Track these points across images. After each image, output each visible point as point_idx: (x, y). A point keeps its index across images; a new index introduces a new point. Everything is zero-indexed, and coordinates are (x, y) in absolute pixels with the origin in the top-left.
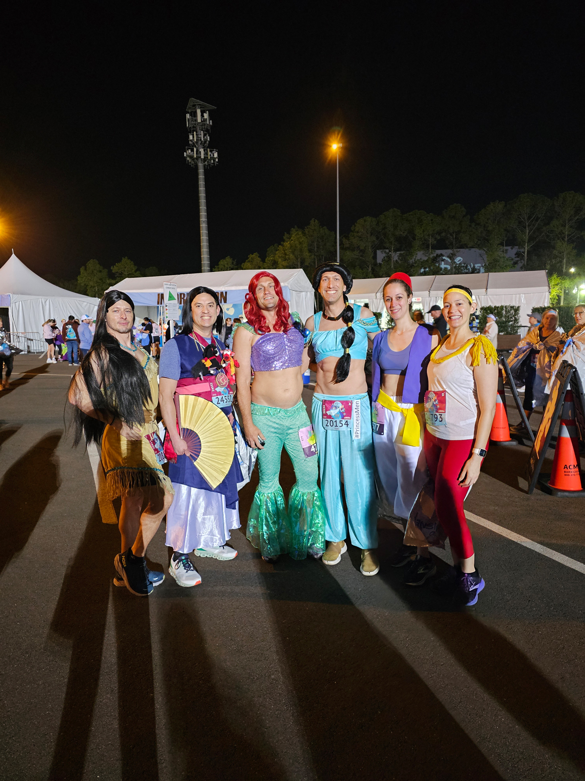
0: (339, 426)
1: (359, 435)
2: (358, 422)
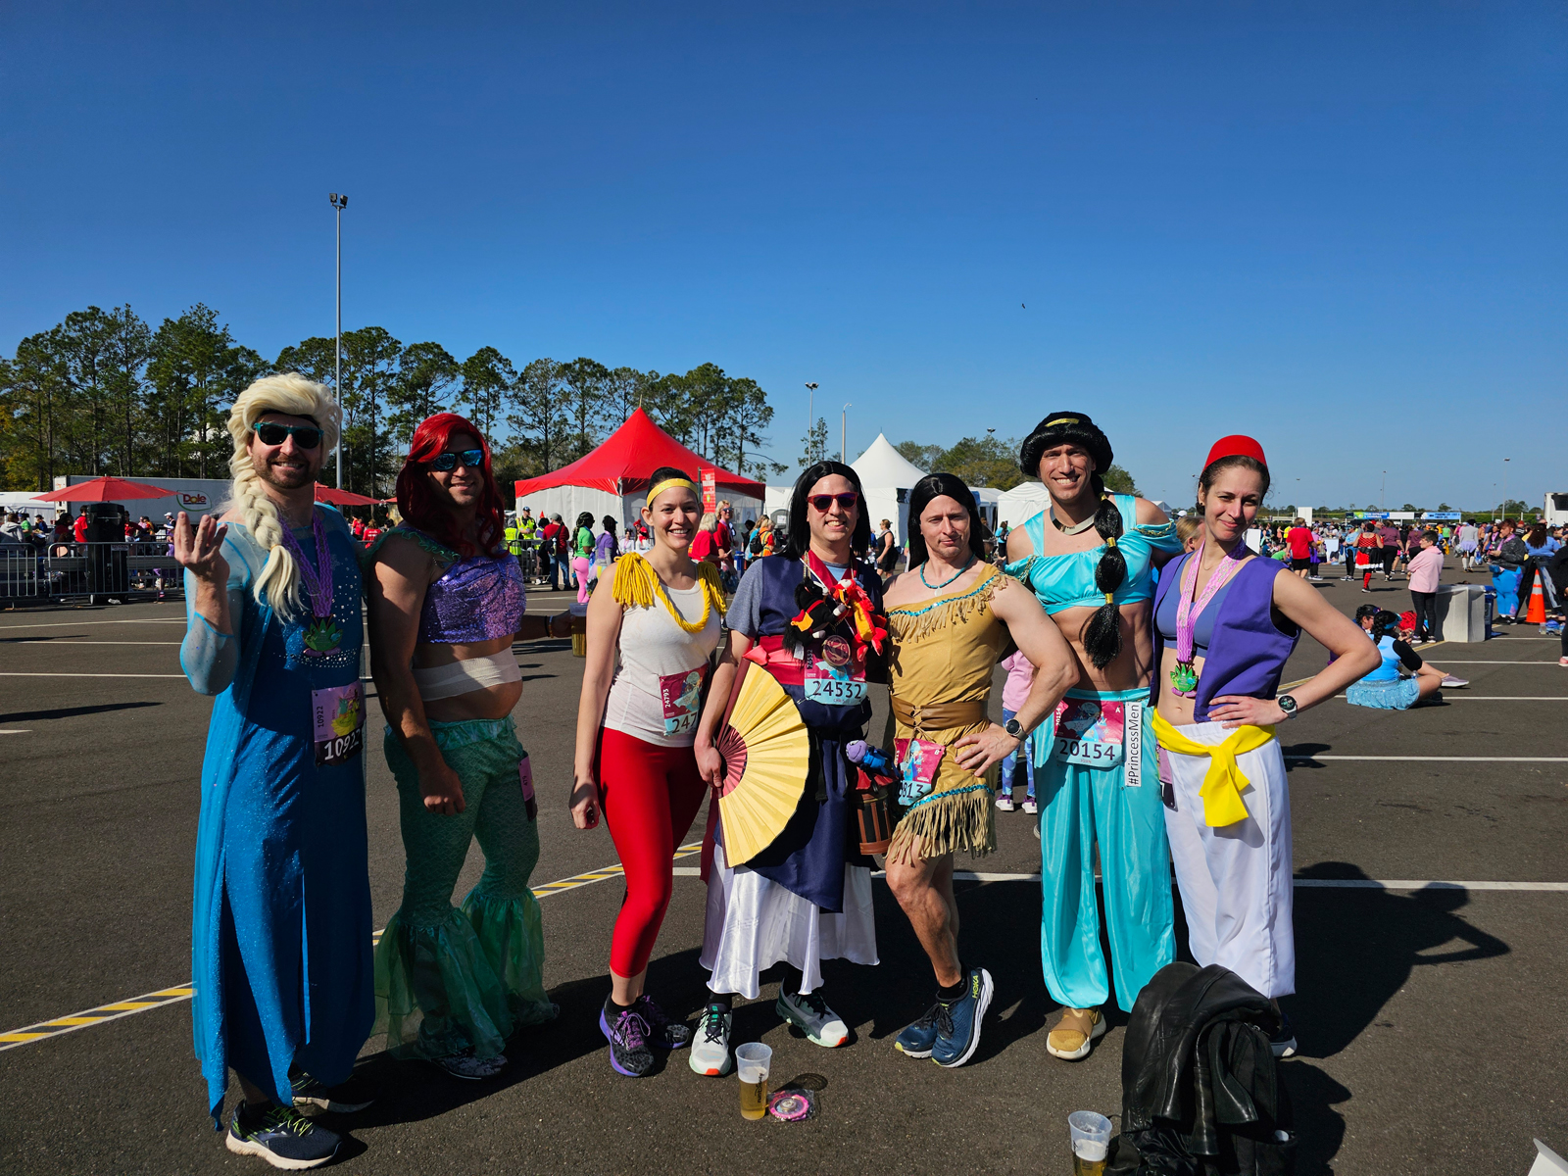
0: (1092, 757)
1: (1139, 779)
2: (1135, 751)
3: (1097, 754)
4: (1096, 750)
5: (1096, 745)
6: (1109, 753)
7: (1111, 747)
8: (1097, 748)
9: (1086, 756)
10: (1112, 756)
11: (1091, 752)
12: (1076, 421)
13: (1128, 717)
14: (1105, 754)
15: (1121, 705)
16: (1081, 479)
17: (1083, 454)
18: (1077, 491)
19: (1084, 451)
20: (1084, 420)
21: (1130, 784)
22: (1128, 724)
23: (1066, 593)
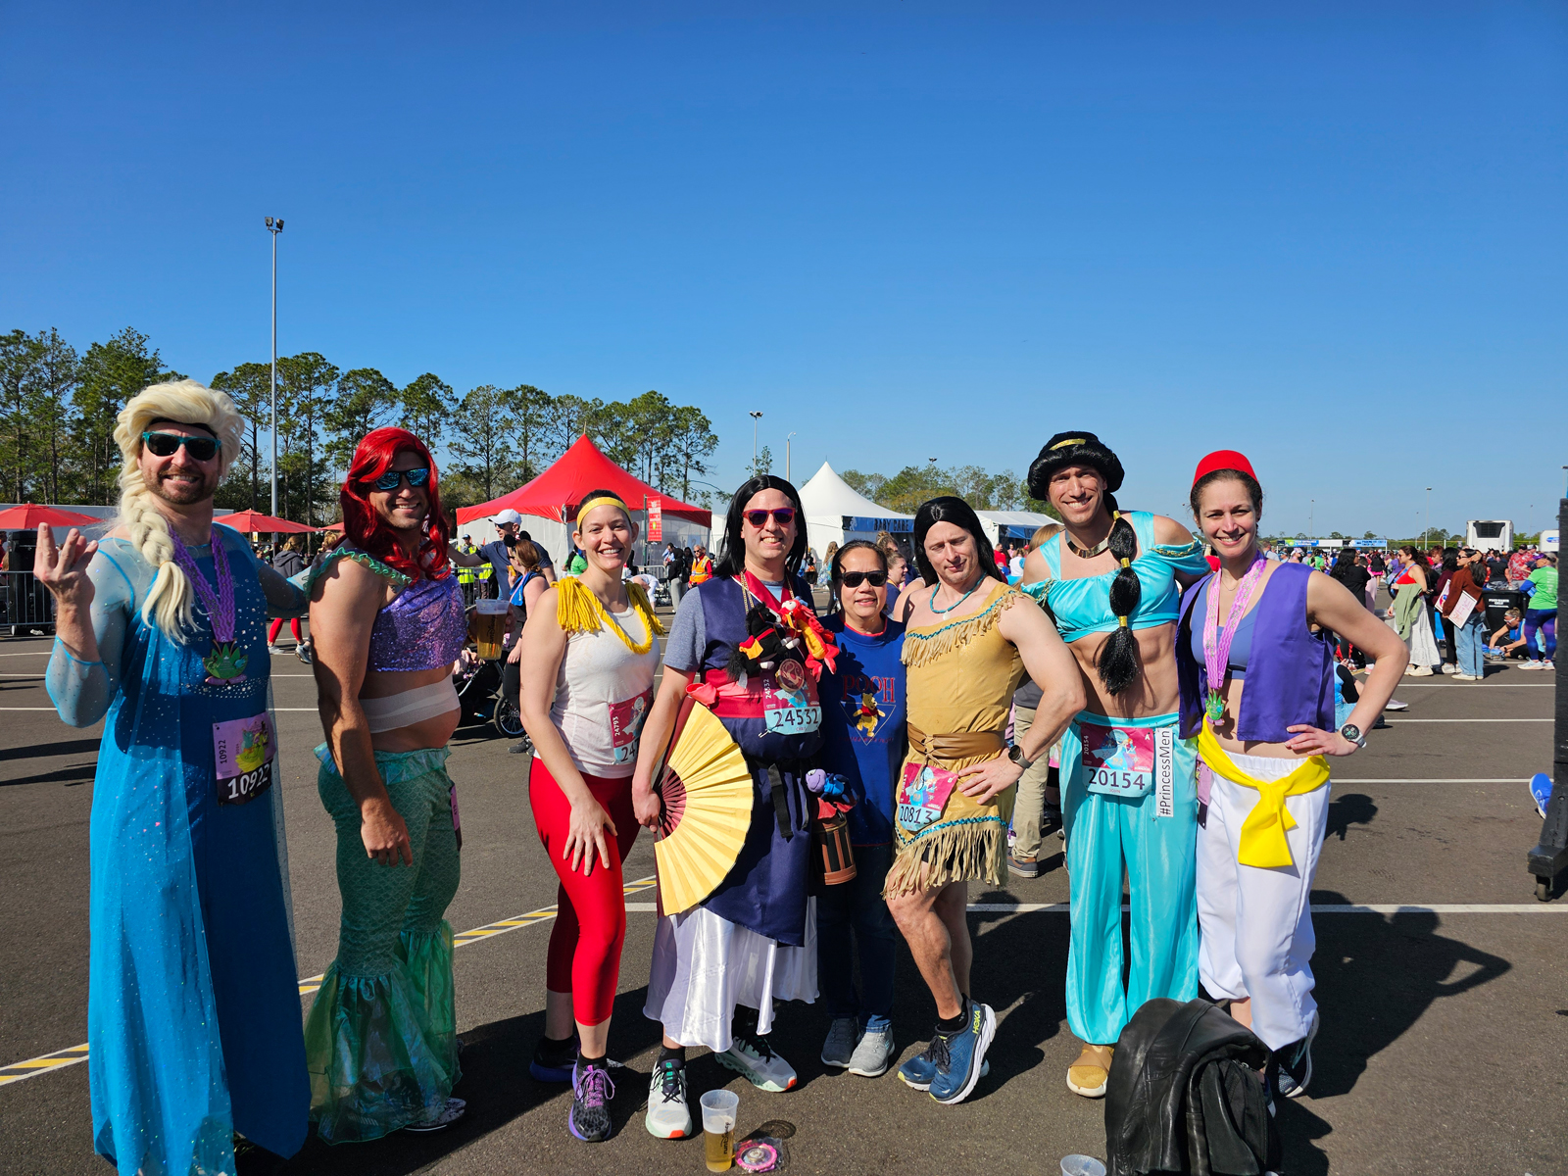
0: (1120, 786)
1: (1171, 809)
2: (1166, 780)
3: (1126, 783)
4: (1124, 779)
5: (1125, 774)
6: (1139, 782)
7: (1141, 776)
8: (1126, 777)
9: (1115, 785)
10: (1141, 785)
11: (1120, 781)
12: (1082, 442)
13: (1159, 743)
14: (1135, 783)
15: (1151, 731)
16: (1094, 501)
17: (1092, 475)
18: (1089, 514)
19: (1094, 471)
20: (1090, 439)
21: (1162, 815)
22: (1159, 752)
23: (1085, 617)
